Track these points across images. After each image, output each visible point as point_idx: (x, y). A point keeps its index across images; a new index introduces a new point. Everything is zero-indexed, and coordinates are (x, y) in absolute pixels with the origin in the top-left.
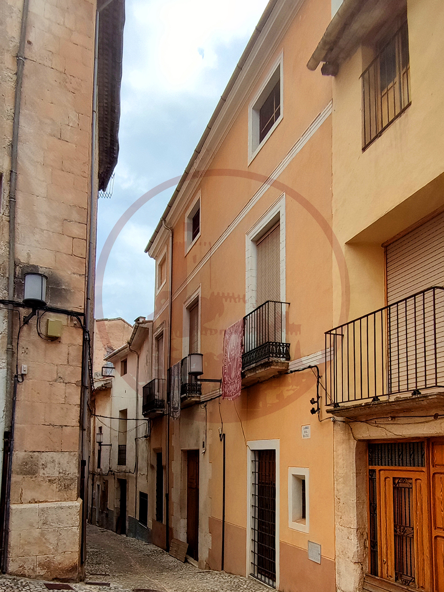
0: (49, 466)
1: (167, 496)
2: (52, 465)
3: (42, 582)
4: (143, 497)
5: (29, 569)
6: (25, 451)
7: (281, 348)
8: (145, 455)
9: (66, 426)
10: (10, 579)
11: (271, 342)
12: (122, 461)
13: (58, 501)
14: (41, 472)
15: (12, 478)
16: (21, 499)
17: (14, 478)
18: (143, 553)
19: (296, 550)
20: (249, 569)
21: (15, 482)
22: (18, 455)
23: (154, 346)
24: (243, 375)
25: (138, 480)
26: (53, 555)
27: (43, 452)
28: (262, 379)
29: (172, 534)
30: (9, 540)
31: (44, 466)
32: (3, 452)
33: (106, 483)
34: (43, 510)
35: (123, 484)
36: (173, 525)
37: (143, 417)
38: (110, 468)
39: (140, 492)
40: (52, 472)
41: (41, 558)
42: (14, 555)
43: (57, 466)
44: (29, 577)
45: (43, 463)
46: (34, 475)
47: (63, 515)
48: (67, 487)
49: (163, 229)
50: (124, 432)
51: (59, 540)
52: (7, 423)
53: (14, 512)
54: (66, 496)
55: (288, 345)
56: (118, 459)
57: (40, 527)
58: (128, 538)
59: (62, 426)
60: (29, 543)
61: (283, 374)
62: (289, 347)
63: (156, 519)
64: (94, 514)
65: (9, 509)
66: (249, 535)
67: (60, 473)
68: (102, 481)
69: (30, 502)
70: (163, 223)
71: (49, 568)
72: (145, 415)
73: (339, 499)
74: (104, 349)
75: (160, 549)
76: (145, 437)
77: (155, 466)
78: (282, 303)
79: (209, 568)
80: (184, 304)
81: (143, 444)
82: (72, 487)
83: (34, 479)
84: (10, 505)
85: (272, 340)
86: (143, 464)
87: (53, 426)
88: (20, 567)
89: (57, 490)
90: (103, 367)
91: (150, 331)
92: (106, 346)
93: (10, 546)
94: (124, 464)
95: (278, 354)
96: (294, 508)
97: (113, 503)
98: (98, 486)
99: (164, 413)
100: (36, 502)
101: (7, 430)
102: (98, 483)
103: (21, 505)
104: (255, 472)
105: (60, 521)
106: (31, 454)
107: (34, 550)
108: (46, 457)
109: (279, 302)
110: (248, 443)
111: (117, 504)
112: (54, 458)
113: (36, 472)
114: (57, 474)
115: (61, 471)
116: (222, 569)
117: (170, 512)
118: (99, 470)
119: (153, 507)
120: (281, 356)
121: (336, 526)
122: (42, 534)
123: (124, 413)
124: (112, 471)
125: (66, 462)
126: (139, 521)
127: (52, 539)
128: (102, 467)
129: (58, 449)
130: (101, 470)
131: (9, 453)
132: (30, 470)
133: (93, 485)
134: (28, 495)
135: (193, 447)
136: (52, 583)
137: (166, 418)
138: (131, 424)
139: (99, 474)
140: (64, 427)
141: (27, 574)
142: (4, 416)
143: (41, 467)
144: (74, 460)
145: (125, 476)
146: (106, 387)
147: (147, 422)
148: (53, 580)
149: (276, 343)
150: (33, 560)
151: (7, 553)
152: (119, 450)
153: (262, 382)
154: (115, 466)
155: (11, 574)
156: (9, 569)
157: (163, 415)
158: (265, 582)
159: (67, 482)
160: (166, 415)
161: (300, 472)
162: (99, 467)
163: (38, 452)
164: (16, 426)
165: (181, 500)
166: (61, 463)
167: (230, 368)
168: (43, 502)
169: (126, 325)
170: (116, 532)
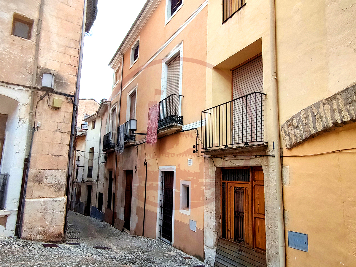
0: (49, 177)
1: (114, 194)
2: (52, 177)
3: (41, 243)
4: (101, 195)
5: (34, 236)
6: (36, 169)
7: (179, 119)
8: (103, 172)
9: (60, 156)
10: (23, 241)
11: (173, 115)
12: (90, 175)
13: (54, 197)
14: (45, 181)
15: (27, 184)
16: (32, 196)
17: (29, 184)
18: (99, 226)
19: (183, 224)
20: (157, 235)
21: (29, 186)
22: (32, 171)
23: (111, 115)
24: (158, 132)
25: (98, 186)
26: (49, 228)
27: (47, 170)
28: (168, 134)
29: (116, 216)
30: (24, 219)
31: (47, 178)
32: (23, 169)
33: (80, 187)
34: (44, 202)
35: (89, 188)
36: (117, 211)
37: (103, 152)
38: (83, 179)
39: (99, 193)
40: (51, 181)
41: (42, 229)
42: (25, 228)
43: (54, 177)
44: (34, 240)
45: (46, 176)
46: (41, 182)
47: (56, 205)
48: (59, 190)
49: (119, 54)
50: (92, 159)
51: (52, 219)
52: (27, 153)
53: (27, 203)
54: (58, 194)
55: (182, 117)
56: (88, 174)
57: (42, 212)
58: (91, 218)
59: (58, 156)
60: (35, 221)
61: (179, 132)
62: (182, 118)
63: (107, 207)
64: (72, 204)
65: (24, 201)
66: (158, 217)
67: (55, 181)
68: (78, 186)
69: (37, 198)
70: (119, 51)
71: (46, 235)
72: (104, 151)
73: (206, 197)
74: (83, 115)
75: (108, 224)
76: (104, 162)
77: (108, 179)
78: (179, 95)
79: (136, 234)
80: (128, 93)
81: (102, 166)
82: (62, 189)
83: (40, 185)
84: (25, 199)
85: (174, 114)
86: (101, 177)
87: (53, 155)
88: (29, 234)
89: (53, 191)
90: (82, 124)
91: (109, 107)
92: (84, 113)
93: (24, 223)
94: (91, 177)
95: (177, 121)
96: (183, 202)
97: (83, 198)
98: (76, 189)
99: (114, 150)
100: (41, 198)
101: (26, 157)
102: (75, 187)
103: (32, 199)
104: (163, 183)
105: (54, 208)
106: (39, 170)
107: (38, 224)
108: (48, 173)
109: (178, 95)
110: (159, 167)
111: (86, 199)
112: (53, 173)
113: (42, 181)
114: (54, 182)
115: (56, 180)
116: (143, 235)
117: (116, 203)
118: (76, 180)
119: (106, 201)
120: (178, 122)
121: (205, 212)
122: (43, 216)
123: (92, 149)
124: (84, 181)
125: (59, 176)
126: (98, 209)
127: (49, 218)
128: (78, 178)
129: (55, 168)
130: (78, 180)
131: (27, 170)
132: (39, 180)
133: (72, 188)
134: (36, 194)
135: (129, 169)
136: (47, 243)
137: (115, 153)
138: (96, 156)
139: (77, 183)
140: (59, 156)
141: (33, 238)
142: (26, 149)
143: (45, 178)
144: (64, 174)
145: (91, 183)
146: (83, 135)
147: (105, 154)
148: (48, 242)
149: (176, 116)
150: (37, 231)
151: (22, 226)
152: (88, 169)
153: (168, 136)
154: (86, 178)
155: (23, 239)
156: (23, 236)
157: (114, 151)
158: (166, 242)
159: (59, 187)
160: (116, 151)
161: (186, 183)
162: (76, 178)
163: (44, 169)
164: (32, 155)
165: (122, 197)
166: (56, 176)
167: (151, 127)
168: (45, 197)
169: (96, 103)
170: (84, 215)
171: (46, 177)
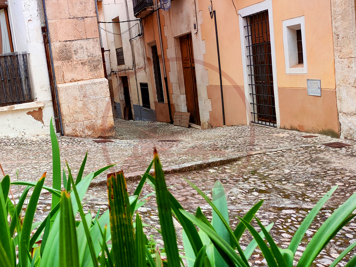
0: (79, 51)
2: (82, 50)
3: (91, 139)
5: (80, 131)
6: (60, 41)
9: (86, 17)
10: (69, 138)
13: (92, 79)
14: (75, 57)
15: (54, 64)
16: (63, 79)
17: (56, 64)
21: (57, 67)
22: (55, 46)
26: (95, 120)
27: (73, 41)
30: (62, 111)
32: (44, 44)
34: (81, 86)
40: (83, 56)
41: (87, 123)
42: (67, 122)
43: (85, 50)
44: (81, 137)
45: (75, 49)
46: (69, 60)
47: (97, 89)
48: (96, 67)
51: (97, 108)
52: (42, 20)
53: (61, 89)
54: (96, 74)
57: (82, 100)
59: (83, 18)
60: (76, 112)
65: (57, 88)
67: (88, 56)
69: (71, 81)
71: (94, 129)
79: (211, 126)
82: (100, 66)
83: (70, 63)
84: (57, 85)
87: (77, 18)
88: (74, 130)
89: (89, 70)
93: (63, 115)
100: (75, 81)
101: (43, 25)
103: (65, 84)
104: (248, 36)
105: (95, 94)
106: (64, 43)
107: (81, 117)
108: (76, 44)
110: (239, 12)
112: (82, 45)
113: (71, 58)
114: (86, 58)
116: (224, 124)
122: (84, 105)
125: (91, 47)
127: (92, 107)
129: (84, 37)
131: (48, 44)
132: (67, 57)
134: (69, 76)
136: (98, 140)
140: (85, 19)
141: (79, 135)
142: (39, 15)
143: (74, 53)
144: (97, 44)
148: (98, 137)
150: (81, 125)
151: (62, 121)
155: (68, 135)
156: (66, 132)
159: (95, 63)
163: (69, 41)
164: (49, 21)
166: (88, 49)
168: (80, 80)
171: (75, 51)
